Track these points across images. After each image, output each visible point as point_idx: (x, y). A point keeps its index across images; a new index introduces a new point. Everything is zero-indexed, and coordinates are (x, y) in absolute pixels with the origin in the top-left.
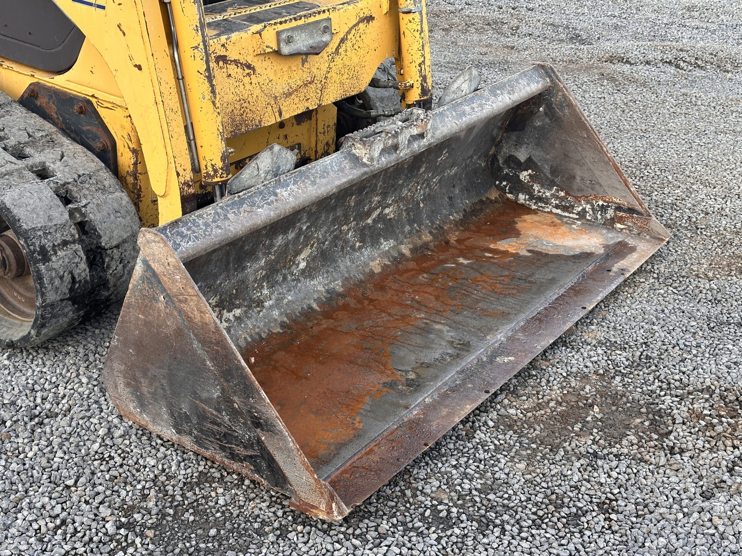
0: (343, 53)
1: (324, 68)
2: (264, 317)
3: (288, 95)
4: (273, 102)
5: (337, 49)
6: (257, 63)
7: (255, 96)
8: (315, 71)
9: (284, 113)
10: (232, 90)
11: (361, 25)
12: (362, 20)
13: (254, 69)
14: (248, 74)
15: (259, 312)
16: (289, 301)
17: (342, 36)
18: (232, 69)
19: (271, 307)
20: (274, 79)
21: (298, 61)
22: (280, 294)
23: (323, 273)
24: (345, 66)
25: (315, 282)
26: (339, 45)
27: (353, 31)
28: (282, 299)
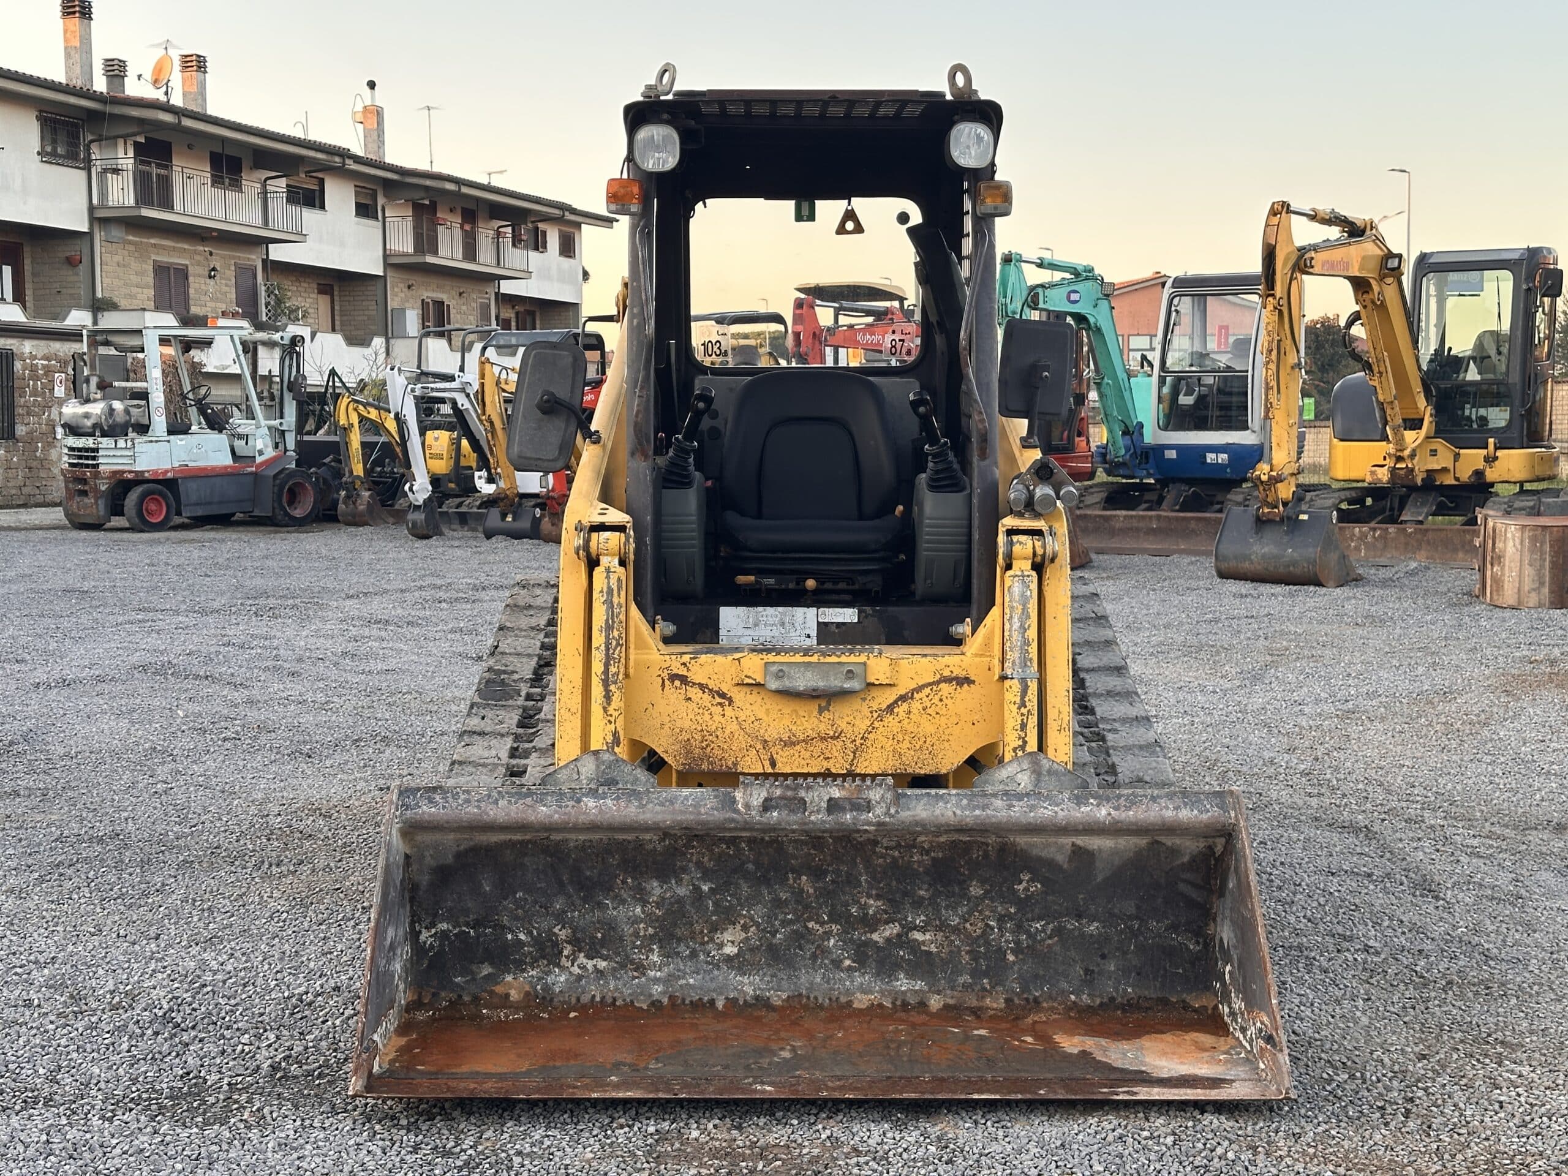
0: (902, 715)
1: (863, 725)
2: (638, 986)
3: (790, 743)
4: (759, 746)
5: (890, 708)
6: (738, 695)
7: (728, 732)
8: (843, 725)
9: (779, 765)
10: (691, 716)
11: (943, 685)
12: (948, 680)
13: (731, 701)
14: (720, 704)
15: (635, 978)
16: (688, 984)
17: (902, 691)
18: (694, 693)
19: (656, 980)
20: (764, 717)
21: (813, 707)
22: (679, 970)
23: (764, 974)
24: (904, 732)
25: (746, 980)
26: (896, 702)
27: (927, 691)
28: (679, 978)
